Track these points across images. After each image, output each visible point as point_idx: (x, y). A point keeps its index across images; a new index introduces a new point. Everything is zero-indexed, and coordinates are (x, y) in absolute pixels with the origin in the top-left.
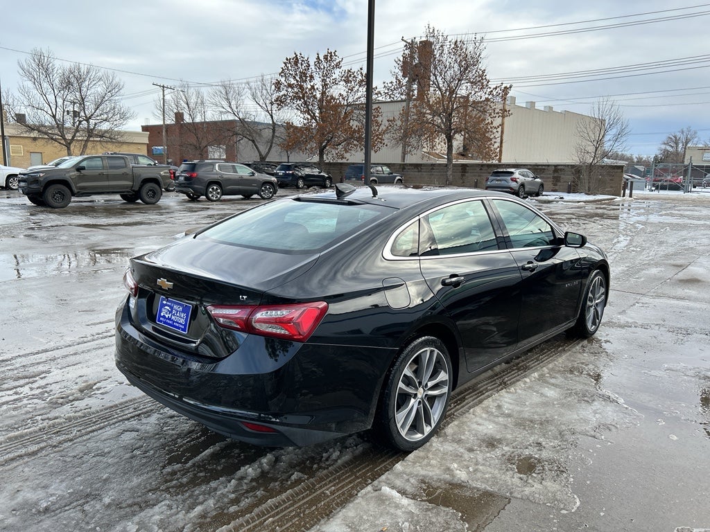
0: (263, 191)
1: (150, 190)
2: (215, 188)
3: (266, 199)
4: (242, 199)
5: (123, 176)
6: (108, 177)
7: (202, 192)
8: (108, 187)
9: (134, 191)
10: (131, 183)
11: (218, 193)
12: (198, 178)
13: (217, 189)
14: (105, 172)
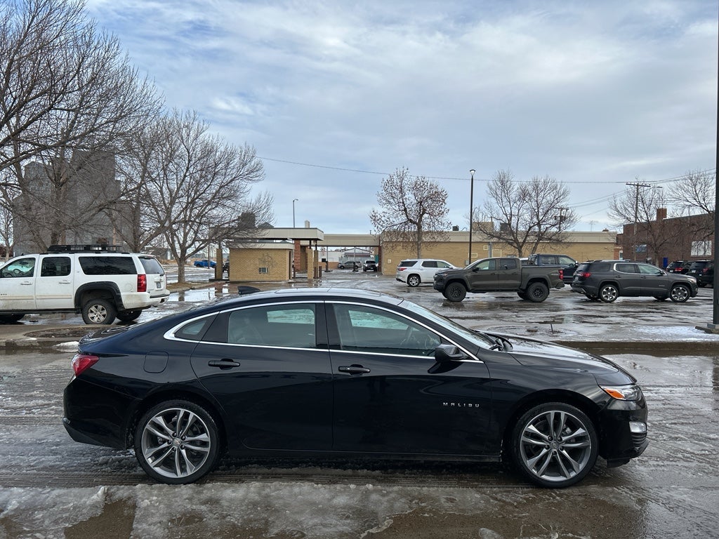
0: (674, 293)
1: (538, 289)
2: (610, 288)
3: (678, 302)
4: (654, 301)
5: (513, 276)
6: (499, 277)
7: (594, 292)
8: (499, 285)
9: (522, 289)
10: (519, 282)
11: (614, 294)
12: (591, 278)
13: (612, 290)
14: (497, 273)
